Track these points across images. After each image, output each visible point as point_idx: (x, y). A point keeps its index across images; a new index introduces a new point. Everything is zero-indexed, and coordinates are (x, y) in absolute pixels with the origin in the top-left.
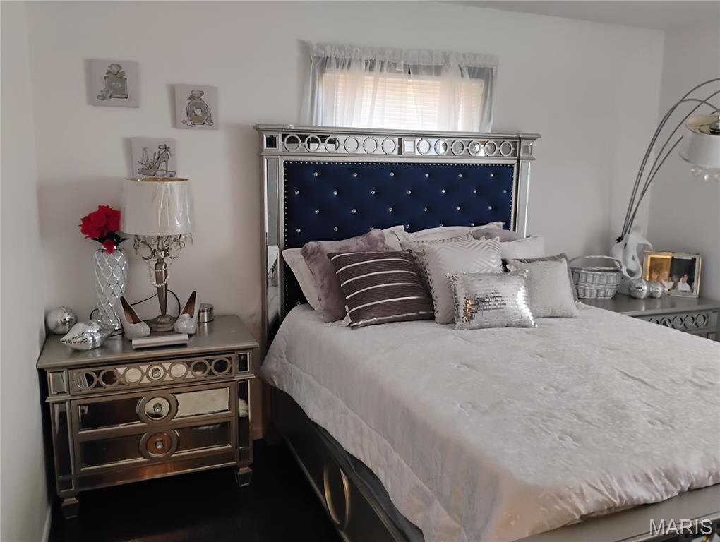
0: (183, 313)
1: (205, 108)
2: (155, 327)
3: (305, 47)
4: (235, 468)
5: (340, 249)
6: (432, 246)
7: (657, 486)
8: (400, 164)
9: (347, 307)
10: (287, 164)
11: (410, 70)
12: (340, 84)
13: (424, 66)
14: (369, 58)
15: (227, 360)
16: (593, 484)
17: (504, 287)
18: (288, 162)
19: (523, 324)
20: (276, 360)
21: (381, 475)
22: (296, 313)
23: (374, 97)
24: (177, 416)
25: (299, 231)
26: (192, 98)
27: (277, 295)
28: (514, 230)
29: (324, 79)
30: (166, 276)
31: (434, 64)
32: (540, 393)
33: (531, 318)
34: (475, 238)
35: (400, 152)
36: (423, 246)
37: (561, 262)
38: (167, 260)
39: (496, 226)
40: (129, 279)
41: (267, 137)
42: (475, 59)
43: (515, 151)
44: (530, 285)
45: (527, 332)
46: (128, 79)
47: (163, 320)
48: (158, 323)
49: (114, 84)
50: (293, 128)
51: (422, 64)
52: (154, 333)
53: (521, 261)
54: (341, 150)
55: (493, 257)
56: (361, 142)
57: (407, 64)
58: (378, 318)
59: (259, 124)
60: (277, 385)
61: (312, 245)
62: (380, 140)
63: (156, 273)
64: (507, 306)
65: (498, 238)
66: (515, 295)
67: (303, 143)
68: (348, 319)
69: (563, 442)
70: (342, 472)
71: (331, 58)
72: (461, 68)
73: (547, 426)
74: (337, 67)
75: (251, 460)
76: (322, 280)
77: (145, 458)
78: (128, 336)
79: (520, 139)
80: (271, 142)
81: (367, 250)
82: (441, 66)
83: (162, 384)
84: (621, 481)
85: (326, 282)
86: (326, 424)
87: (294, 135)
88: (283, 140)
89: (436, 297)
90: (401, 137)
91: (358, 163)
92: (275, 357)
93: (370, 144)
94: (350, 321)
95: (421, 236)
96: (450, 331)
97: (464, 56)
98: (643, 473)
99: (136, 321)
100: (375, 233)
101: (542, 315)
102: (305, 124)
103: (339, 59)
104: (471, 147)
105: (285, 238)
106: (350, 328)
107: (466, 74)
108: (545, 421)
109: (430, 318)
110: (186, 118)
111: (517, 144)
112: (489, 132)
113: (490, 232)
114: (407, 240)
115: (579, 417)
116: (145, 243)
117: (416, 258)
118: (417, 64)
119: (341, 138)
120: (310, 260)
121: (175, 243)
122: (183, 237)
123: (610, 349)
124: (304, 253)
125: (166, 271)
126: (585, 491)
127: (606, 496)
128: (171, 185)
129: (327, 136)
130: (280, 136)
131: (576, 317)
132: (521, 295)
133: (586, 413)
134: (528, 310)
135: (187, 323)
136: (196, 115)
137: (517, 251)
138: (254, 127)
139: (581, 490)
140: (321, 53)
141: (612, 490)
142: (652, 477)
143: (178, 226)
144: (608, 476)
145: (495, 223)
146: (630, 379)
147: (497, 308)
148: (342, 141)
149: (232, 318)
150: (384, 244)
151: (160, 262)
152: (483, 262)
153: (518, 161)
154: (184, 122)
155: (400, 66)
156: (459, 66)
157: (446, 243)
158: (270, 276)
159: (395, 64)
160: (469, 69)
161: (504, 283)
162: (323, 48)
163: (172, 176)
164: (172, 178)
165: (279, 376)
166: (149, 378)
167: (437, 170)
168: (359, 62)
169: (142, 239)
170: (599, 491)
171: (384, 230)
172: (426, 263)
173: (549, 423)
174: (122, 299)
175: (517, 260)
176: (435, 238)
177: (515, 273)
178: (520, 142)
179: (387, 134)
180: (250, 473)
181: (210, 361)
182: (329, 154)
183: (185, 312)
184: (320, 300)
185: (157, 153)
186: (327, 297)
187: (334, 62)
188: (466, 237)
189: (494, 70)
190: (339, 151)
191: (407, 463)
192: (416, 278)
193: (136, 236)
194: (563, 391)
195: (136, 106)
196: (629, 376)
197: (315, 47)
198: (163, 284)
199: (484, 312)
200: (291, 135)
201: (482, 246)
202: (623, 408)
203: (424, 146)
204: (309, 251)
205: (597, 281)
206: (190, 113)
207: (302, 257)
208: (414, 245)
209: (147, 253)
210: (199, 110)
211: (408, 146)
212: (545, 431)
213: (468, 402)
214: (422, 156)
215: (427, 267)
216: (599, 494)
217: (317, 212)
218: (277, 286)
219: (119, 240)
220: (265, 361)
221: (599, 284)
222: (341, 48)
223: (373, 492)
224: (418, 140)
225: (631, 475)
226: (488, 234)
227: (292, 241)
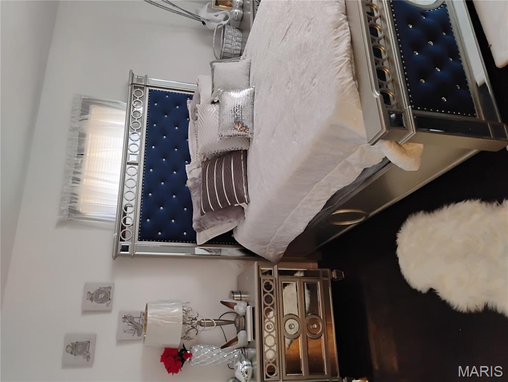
0: (233, 309)
1: (99, 291)
2: (241, 328)
3: (61, 223)
4: (332, 279)
5: (198, 207)
6: (200, 148)
7: (341, 35)
8: (144, 164)
9: (235, 205)
10: (141, 239)
11: (81, 154)
12: (88, 201)
13: (79, 145)
14: (71, 181)
15: (264, 282)
16: (337, 72)
17: (228, 105)
18: (139, 238)
19: (252, 94)
20: (267, 252)
21: (334, 190)
22: (239, 237)
23: (98, 179)
24: (297, 315)
25: (185, 233)
26: (92, 299)
27: (227, 250)
28: (193, 92)
29: (83, 212)
30: (209, 320)
31: (77, 138)
32: (291, 92)
33: (249, 89)
34: (197, 120)
35: (137, 164)
36: (200, 154)
37: (215, 66)
38: (199, 319)
39: (190, 104)
40: (209, 344)
41: (121, 251)
42: (75, 110)
43: (140, 88)
44: (229, 88)
45: (257, 94)
46: (78, 341)
47: (238, 323)
48: (239, 325)
49: (79, 350)
50: (116, 234)
51: (77, 146)
52: (245, 329)
53: (213, 92)
54: (133, 203)
55: (209, 110)
56: (128, 190)
57: (76, 155)
58: (244, 185)
59: (112, 256)
60: (283, 252)
61: (194, 225)
62: (127, 177)
63: (206, 326)
64: (240, 104)
65: (197, 105)
66: (234, 99)
67: (127, 228)
68: (243, 205)
69: (316, 84)
70: (334, 213)
71: (69, 206)
72: (82, 120)
73: (307, 92)
74: (76, 202)
75: (328, 270)
76: (218, 220)
77: (322, 336)
78: (246, 344)
79: (132, 84)
80: (125, 248)
81: (200, 190)
82: (79, 133)
83: (276, 324)
84: (337, 55)
85: (219, 217)
86: (306, 221)
87: (121, 233)
88: (124, 241)
89: (233, 148)
90: (126, 163)
91: (142, 192)
92: (266, 252)
93: (130, 183)
94: (245, 203)
95: (194, 154)
96: (254, 142)
97: (73, 117)
98: (334, 42)
99: (236, 339)
100: (189, 184)
101: (248, 82)
102: (114, 226)
103: (71, 201)
104: (136, 117)
105: (189, 242)
106: (249, 204)
107: (86, 117)
108: (305, 93)
109: (246, 152)
110: (105, 304)
111: (136, 86)
112: (126, 104)
113: (193, 110)
114: (195, 163)
115: (303, 72)
116: (187, 333)
117: (207, 159)
118: (77, 149)
119: (125, 202)
120: (205, 227)
121: (188, 313)
122: (185, 308)
123: (269, 44)
124: (200, 230)
125: (206, 320)
126: (340, 77)
127: (344, 65)
128: (150, 314)
129: (123, 212)
130: (121, 242)
131: (251, 60)
132: (234, 94)
133: (302, 68)
134: (244, 91)
135: (240, 308)
136: (104, 297)
137: (206, 93)
138: (114, 259)
139: (340, 79)
140: (66, 213)
141: (341, 60)
142: (337, 37)
143: (177, 311)
144: (334, 62)
145: (188, 105)
146: (286, 37)
147: (241, 111)
148: (127, 202)
149: (240, 279)
150: (197, 179)
151: (200, 324)
152: (212, 117)
153: (147, 86)
154: (108, 305)
155: (77, 161)
156: (80, 121)
157: (198, 139)
158: (214, 254)
159: (76, 164)
160: (82, 114)
161: (226, 105)
162: (63, 211)
163: (144, 314)
164: (145, 314)
165: (278, 250)
166: (272, 331)
167: (150, 141)
168: (74, 188)
169: (185, 334)
170: (341, 68)
171: (188, 178)
172: (210, 153)
173: (306, 91)
174: (222, 348)
175: (212, 94)
176: (195, 145)
177: (220, 97)
178: (134, 84)
179: (124, 172)
180: (336, 271)
181: (265, 293)
182: (135, 211)
183: (233, 308)
184: (230, 222)
185: (127, 324)
186: (229, 217)
187: (72, 205)
188: (196, 125)
189: (84, 97)
190: (134, 205)
191: (327, 174)
192: (220, 160)
193: (181, 338)
194: (290, 79)
195: (95, 336)
196: (285, 37)
197: (62, 216)
198: (214, 322)
199: (243, 118)
200: (121, 235)
201: (201, 116)
202: (301, 45)
203: (134, 148)
204: (199, 227)
205: (230, 41)
206: (102, 301)
207: (202, 232)
208: (199, 159)
209: (193, 332)
210: (100, 296)
211: (133, 158)
212: (310, 94)
213: (293, 136)
214: (140, 150)
215: (213, 152)
216: (343, 68)
217: (173, 221)
218: (221, 249)
219: (184, 350)
220: (268, 259)
221: (232, 40)
222: (63, 199)
223: (345, 195)
224: (129, 152)
225: (334, 49)
226: (194, 110)
227: (192, 238)
